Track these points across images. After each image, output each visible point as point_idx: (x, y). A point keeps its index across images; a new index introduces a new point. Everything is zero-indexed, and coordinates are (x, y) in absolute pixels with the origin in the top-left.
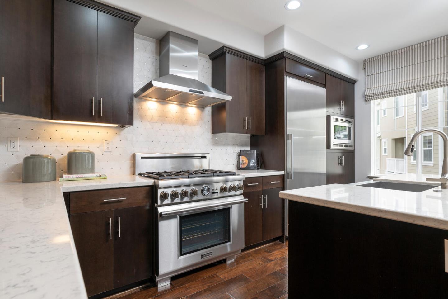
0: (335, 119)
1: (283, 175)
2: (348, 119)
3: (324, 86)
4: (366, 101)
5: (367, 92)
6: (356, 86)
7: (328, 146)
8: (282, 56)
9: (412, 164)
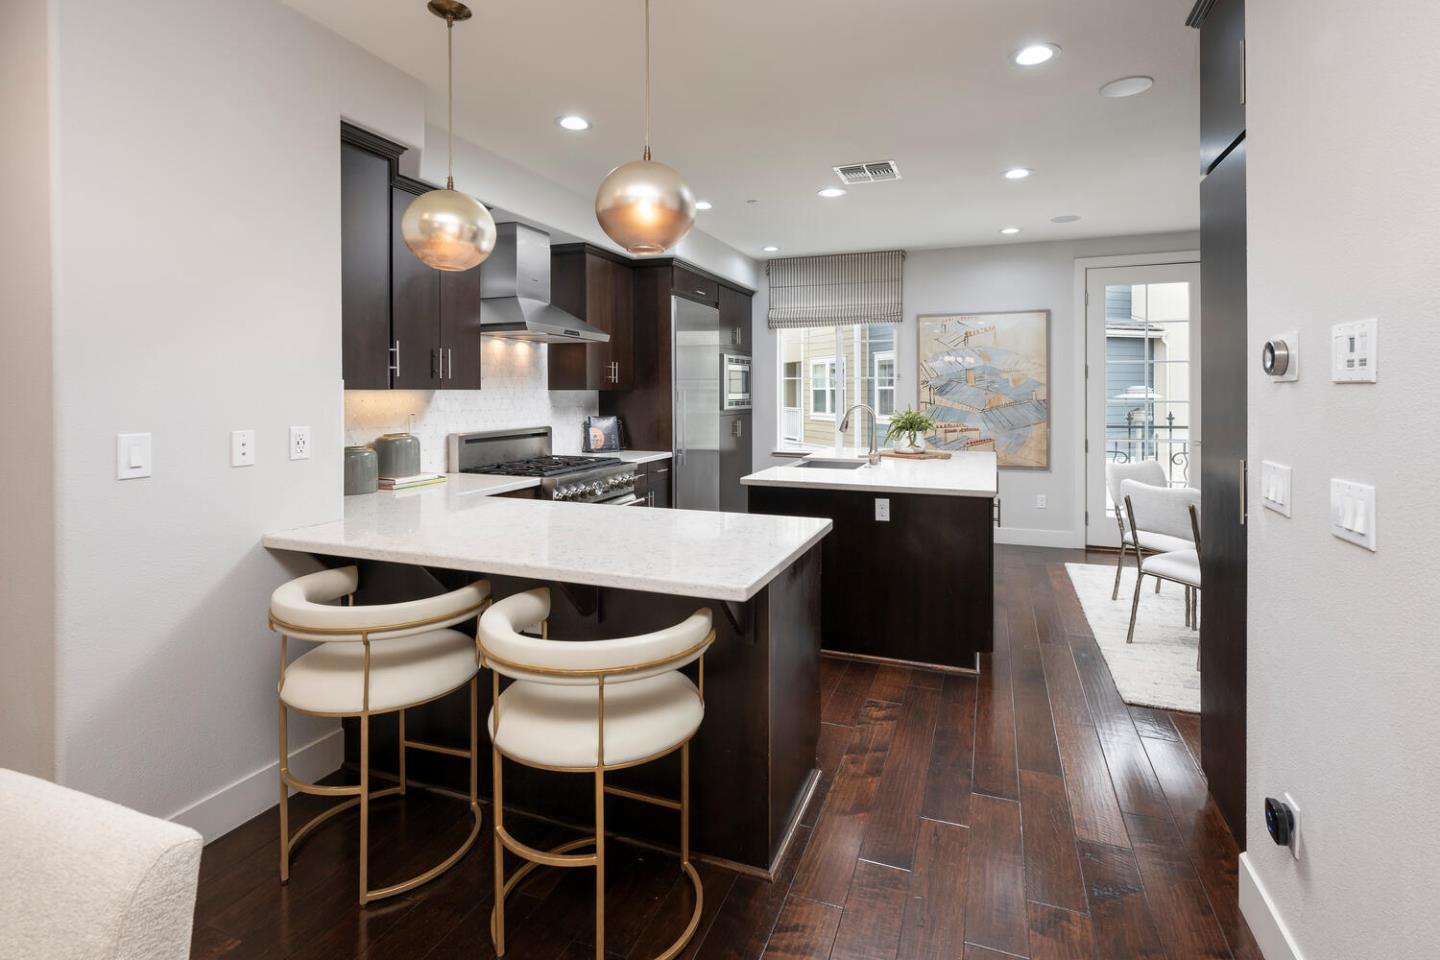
0: (730, 360)
1: (670, 460)
2: (741, 357)
3: (716, 306)
4: (770, 328)
5: (772, 315)
6: (755, 299)
7: (722, 408)
8: (668, 263)
9: (812, 418)
